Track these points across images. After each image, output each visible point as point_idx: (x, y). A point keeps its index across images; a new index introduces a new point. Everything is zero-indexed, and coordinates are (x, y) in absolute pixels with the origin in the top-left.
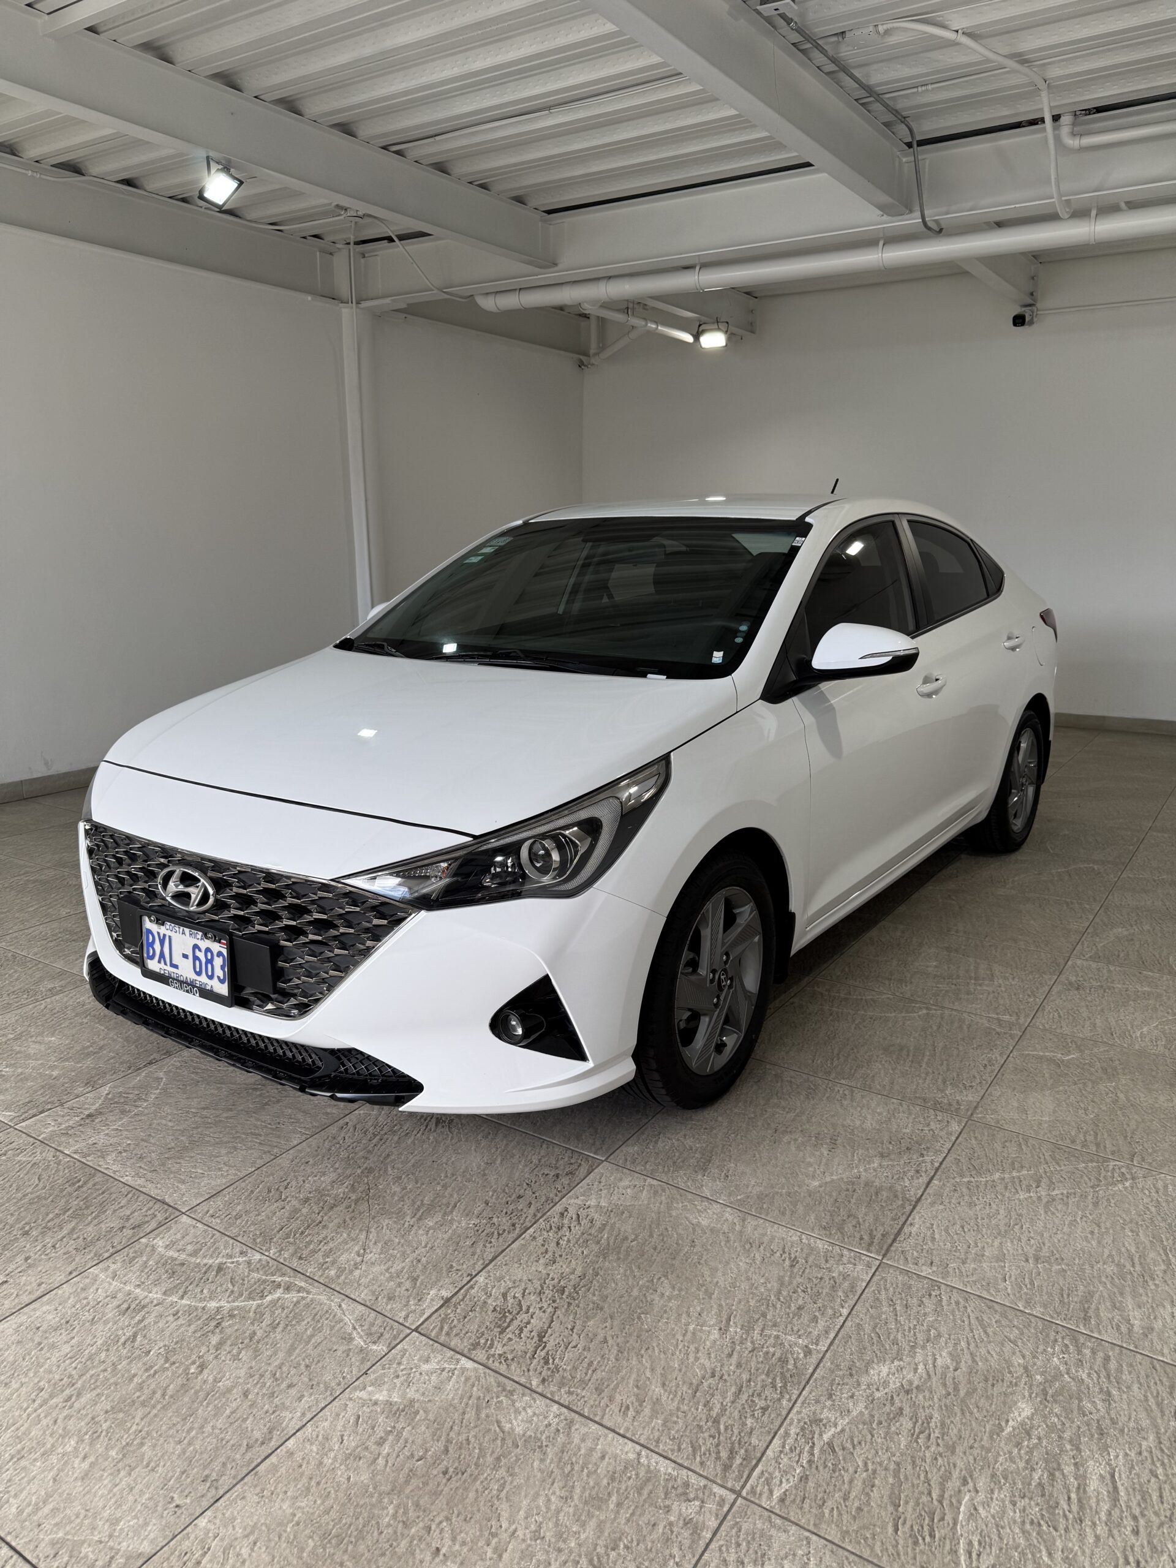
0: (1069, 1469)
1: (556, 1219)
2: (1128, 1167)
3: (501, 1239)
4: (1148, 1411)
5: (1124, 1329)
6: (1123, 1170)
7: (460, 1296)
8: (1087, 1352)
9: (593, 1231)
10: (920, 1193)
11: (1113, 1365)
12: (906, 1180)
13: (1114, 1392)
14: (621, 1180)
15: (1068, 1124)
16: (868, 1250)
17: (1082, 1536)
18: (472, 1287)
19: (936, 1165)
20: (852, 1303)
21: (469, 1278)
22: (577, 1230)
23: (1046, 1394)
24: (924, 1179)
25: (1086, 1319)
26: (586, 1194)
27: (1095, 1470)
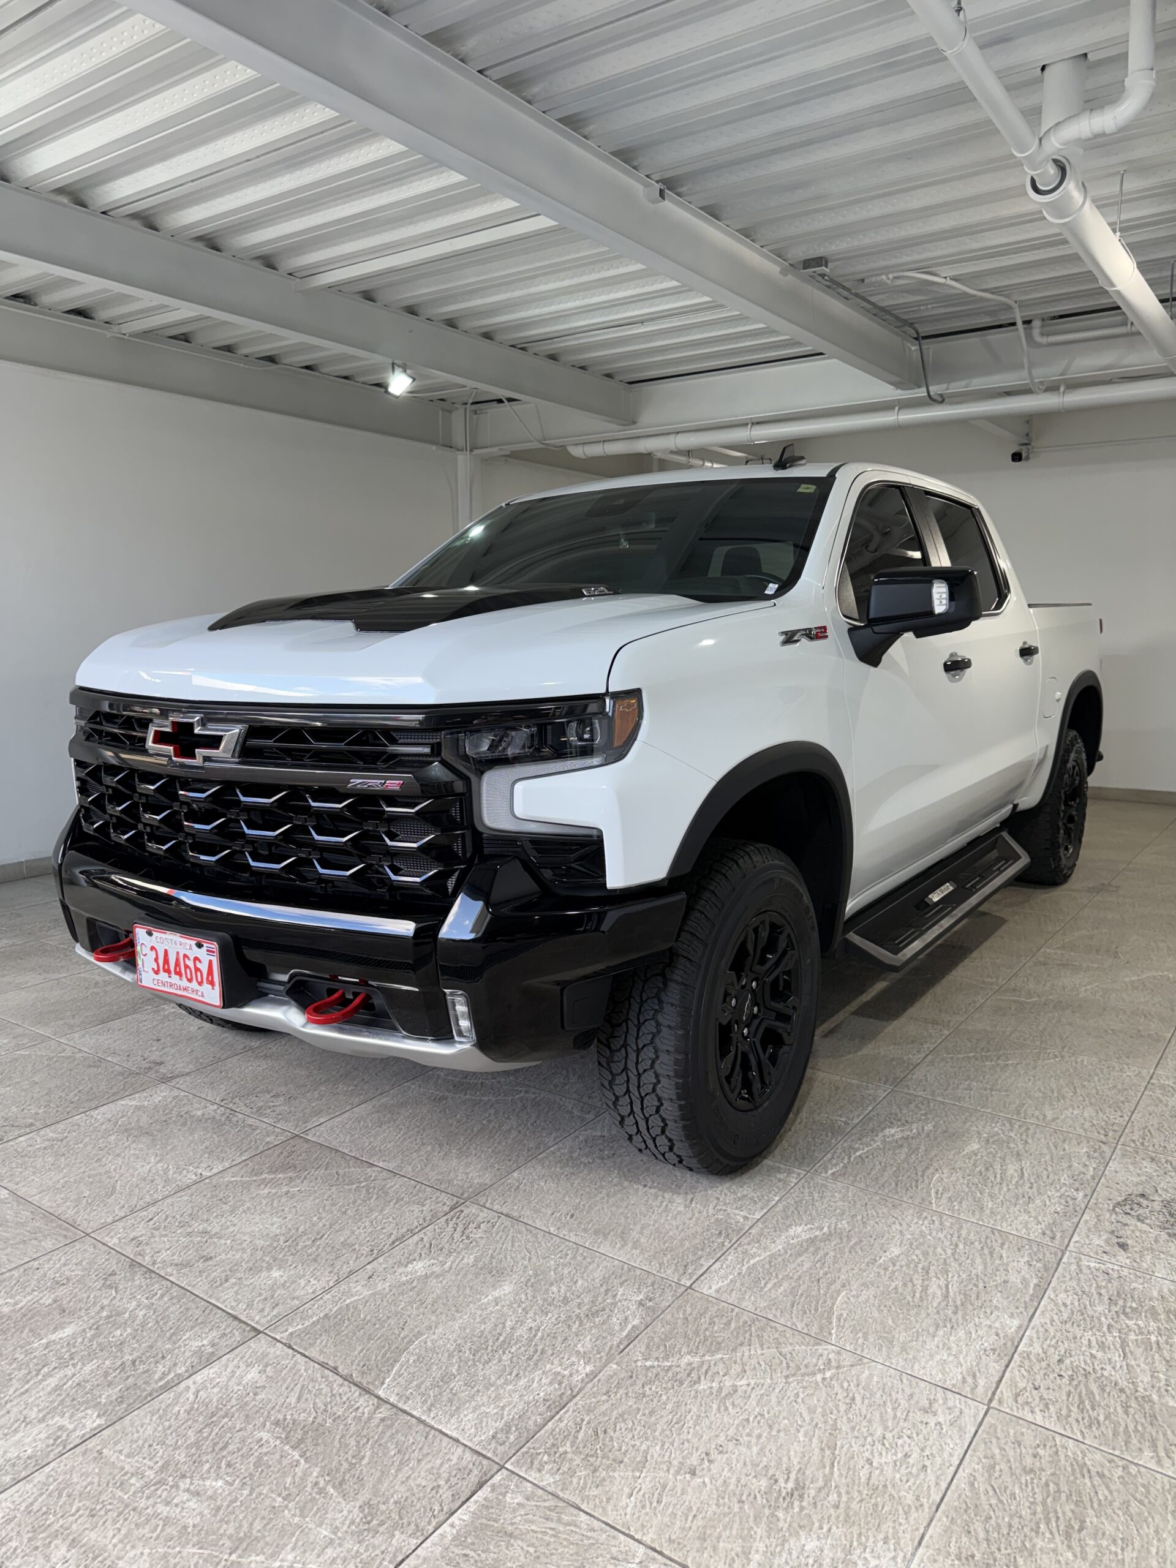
0: (997, 1167)
4: (1048, 1148)
5: (1041, 1117)
8: (1017, 1127)
10: (920, 1060)
11: (1031, 1132)
12: (911, 1056)
13: (1030, 1141)
16: (885, 1084)
17: (1000, 1190)
19: (931, 1049)
20: (874, 1105)
23: (988, 1141)
24: (923, 1055)
25: (1018, 1113)
27: (1012, 1169)
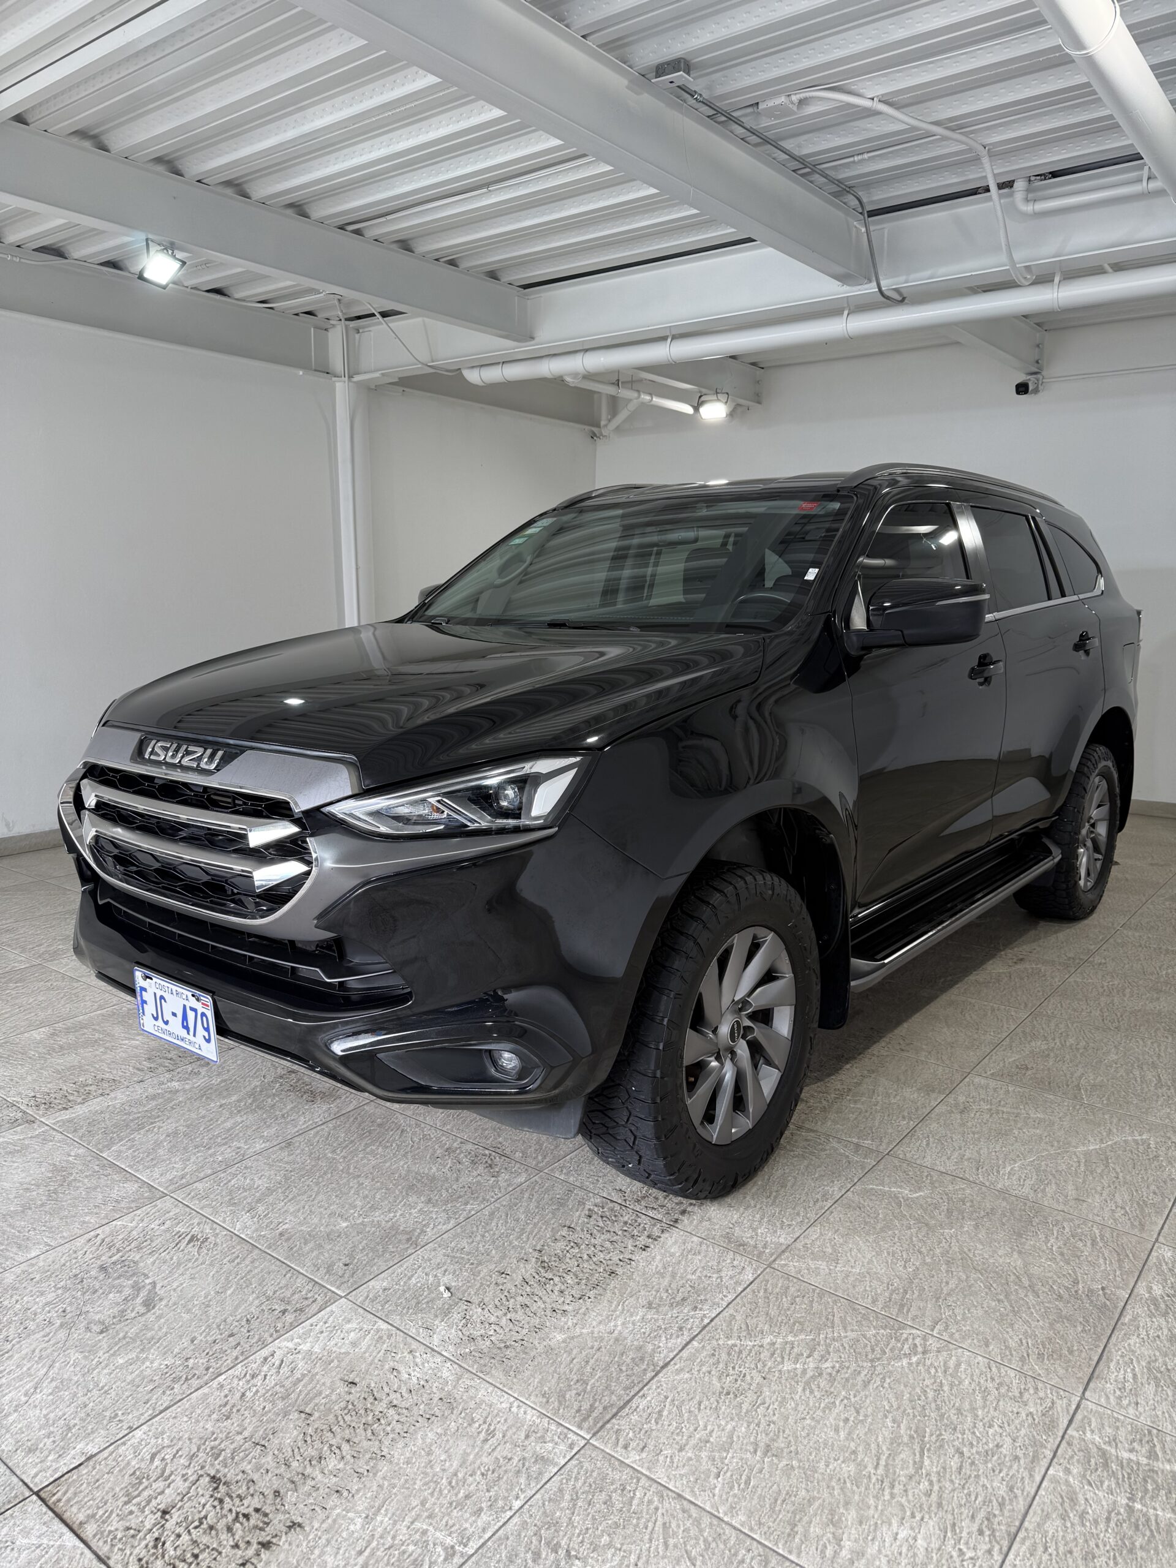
1: (254, 1366)
2: (925, 1339)
3: (185, 1386)
6: (918, 1341)
7: (105, 1454)
9: (288, 1383)
10: (672, 1355)
12: (664, 1339)
14: (349, 1321)
15: (879, 1280)
16: (580, 1427)
18: (124, 1444)
19: (706, 1321)
20: (530, 1493)
21: (126, 1432)
22: (271, 1381)
24: (686, 1338)
26: (304, 1337)
